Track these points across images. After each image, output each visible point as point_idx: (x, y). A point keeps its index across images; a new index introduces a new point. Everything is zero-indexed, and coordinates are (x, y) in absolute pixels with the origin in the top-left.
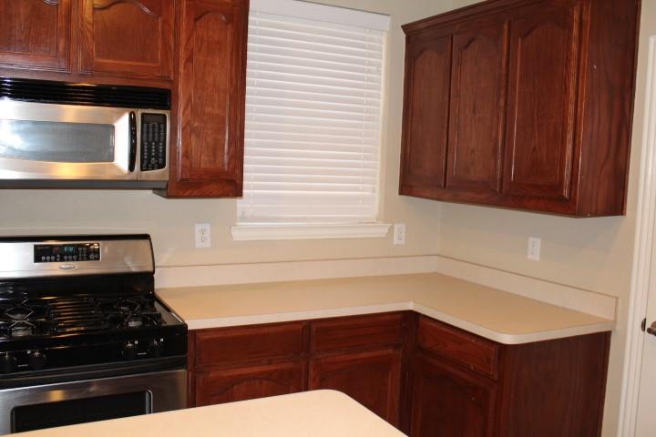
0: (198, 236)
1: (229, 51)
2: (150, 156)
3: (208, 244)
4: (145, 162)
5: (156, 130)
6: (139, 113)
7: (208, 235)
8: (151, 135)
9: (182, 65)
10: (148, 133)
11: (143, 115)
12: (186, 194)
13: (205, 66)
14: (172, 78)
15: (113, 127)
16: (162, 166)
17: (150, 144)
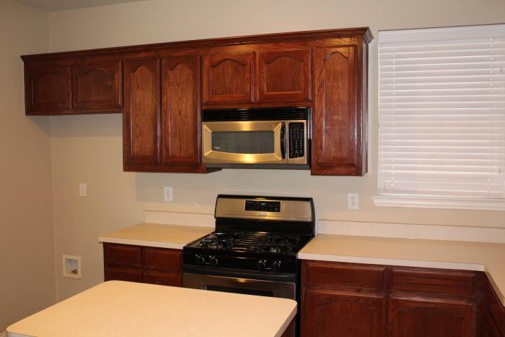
0: (350, 201)
1: (347, 78)
2: (294, 149)
3: (356, 207)
4: (292, 153)
5: (298, 133)
6: (287, 122)
7: (356, 200)
8: (295, 136)
9: (316, 90)
10: (293, 135)
11: (290, 124)
12: (323, 173)
13: (332, 89)
14: (310, 98)
15: (273, 132)
16: (302, 155)
17: (294, 142)
